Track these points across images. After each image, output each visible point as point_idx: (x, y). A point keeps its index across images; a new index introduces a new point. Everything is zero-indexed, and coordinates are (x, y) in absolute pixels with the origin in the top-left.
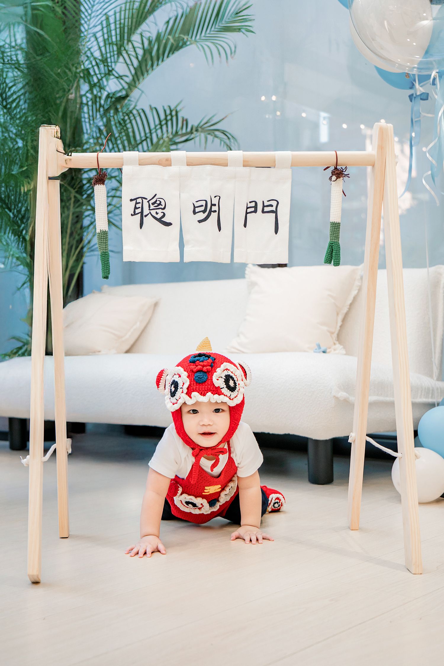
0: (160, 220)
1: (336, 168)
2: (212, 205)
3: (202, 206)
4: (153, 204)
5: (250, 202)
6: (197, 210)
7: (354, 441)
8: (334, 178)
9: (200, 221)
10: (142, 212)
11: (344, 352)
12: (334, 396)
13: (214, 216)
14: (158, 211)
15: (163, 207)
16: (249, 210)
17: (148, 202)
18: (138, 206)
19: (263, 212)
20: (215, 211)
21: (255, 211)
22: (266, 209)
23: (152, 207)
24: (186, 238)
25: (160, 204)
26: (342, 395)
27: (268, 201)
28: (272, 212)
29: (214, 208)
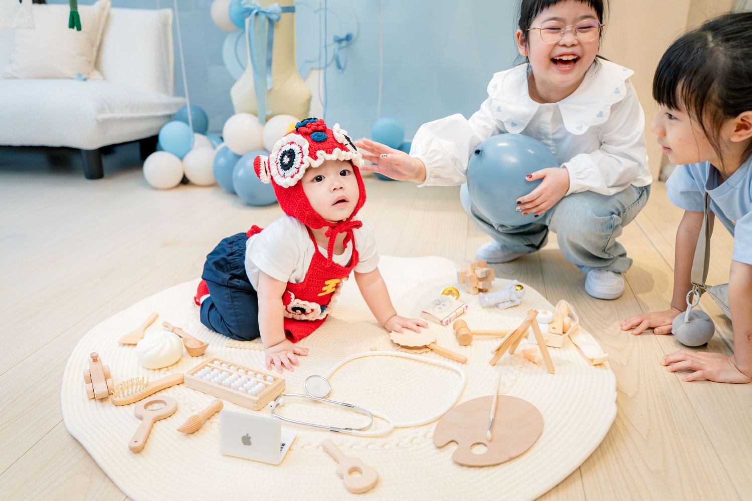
12: (94, 118)
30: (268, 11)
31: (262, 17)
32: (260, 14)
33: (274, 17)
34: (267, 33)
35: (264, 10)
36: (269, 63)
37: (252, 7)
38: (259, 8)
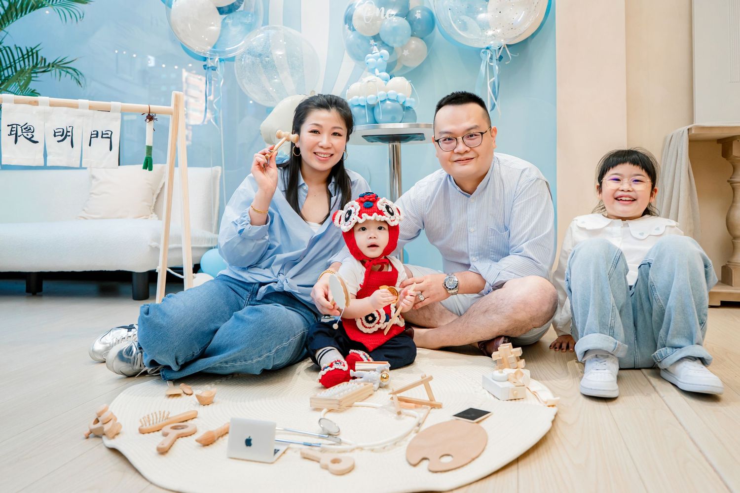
0: (30, 139)
1: (149, 115)
2: (67, 132)
3: (60, 132)
4: (25, 129)
5: (94, 131)
6: (57, 134)
7: (160, 271)
8: (148, 120)
9: (58, 141)
10: (16, 134)
11: (157, 219)
12: (149, 245)
13: (69, 139)
14: (28, 133)
15: (32, 131)
16: (93, 136)
17: (21, 127)
18: (13, 129)
19: (102, 137)
20: (70, 136)
21: (97, 137)
22: (104, 136)
23: (24, 131)
24: (48, 151)
25: (30, 129)
26: (154, 244)
27: (106, 131)
28: (108, 138)
29: (68, 134)
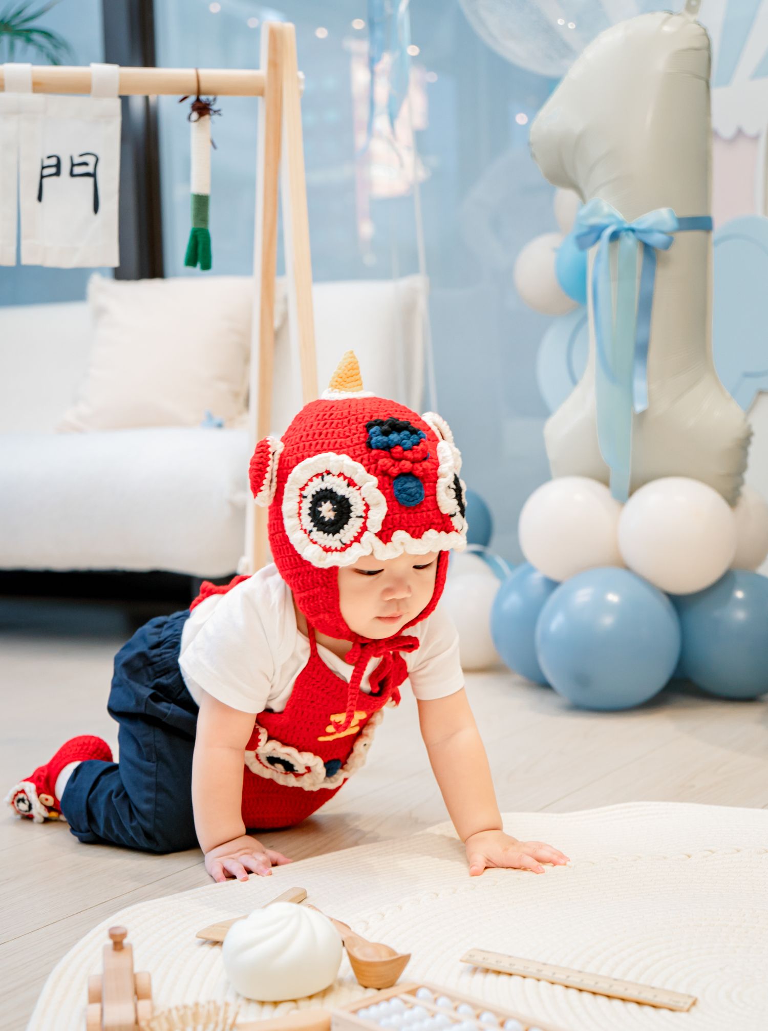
1: (197, 99)
5: (49, 157)
8: (195, 116)
16: (47, 172)
19: (72, 175)
21: (58, 173)
22: (77, 170)
27: (81, 155)
28: (87, 175)
30: (642, 226)
31: (629, 242)
32: (623, 234)
33: (656, 239)
34: (637, 282)
35: (634, 226)
36: (642, 350)
37: (605, 221)
38: (620, 222)
